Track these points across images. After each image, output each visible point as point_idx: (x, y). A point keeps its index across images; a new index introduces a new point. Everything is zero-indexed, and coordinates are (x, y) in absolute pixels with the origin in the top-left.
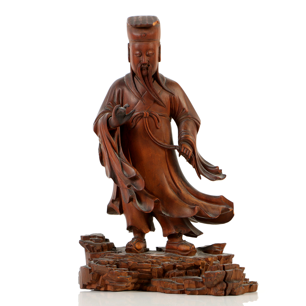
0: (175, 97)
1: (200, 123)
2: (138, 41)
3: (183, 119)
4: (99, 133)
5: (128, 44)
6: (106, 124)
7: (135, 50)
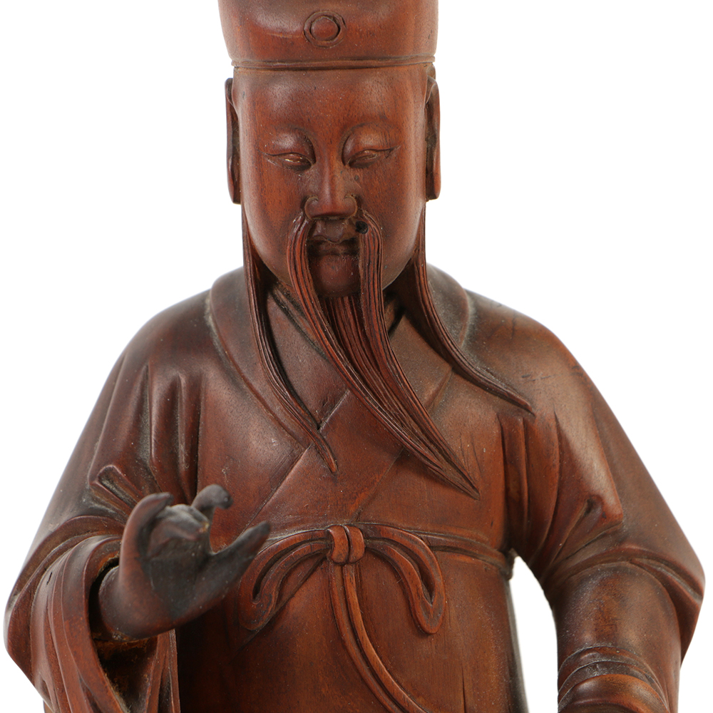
0: (537, 426)
1: (699, 591)
2: (288, 69)
3: (589, 563)
4: (43, 669)
5: (229, 84)
6: (83, 616)
7: (267, 122)
